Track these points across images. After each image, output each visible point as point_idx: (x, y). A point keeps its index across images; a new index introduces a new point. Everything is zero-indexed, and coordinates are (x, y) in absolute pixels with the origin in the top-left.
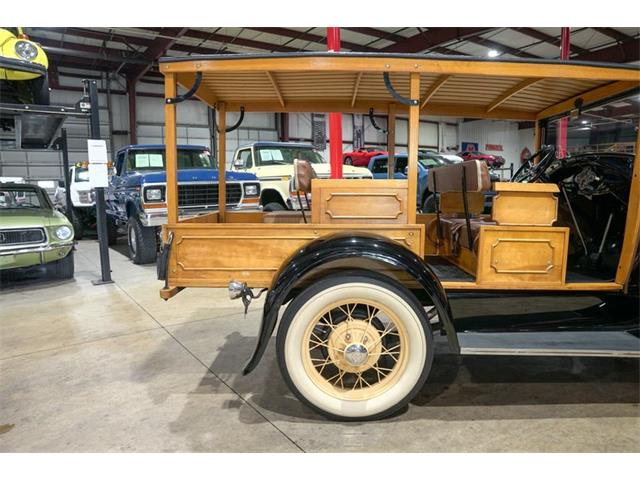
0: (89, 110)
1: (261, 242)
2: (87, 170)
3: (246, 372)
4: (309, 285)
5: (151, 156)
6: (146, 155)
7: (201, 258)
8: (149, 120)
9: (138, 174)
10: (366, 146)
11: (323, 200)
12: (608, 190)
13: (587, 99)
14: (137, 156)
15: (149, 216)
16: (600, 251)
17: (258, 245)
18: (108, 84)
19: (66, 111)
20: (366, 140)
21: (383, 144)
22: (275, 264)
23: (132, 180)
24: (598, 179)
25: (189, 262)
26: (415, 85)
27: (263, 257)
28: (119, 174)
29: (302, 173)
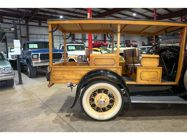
0: (14, 31)
1: (75, 71)
2: (13, 48)
3: (72, 107)
4: (89, 83)
5: (34, 44)
6: (33, 44)
7: (59, 76)
8: (33, 33)
9: (30, 50)
10: (98, 41)
11: (93, 60)
12: (173, 56)
13: (168, 30)
14: (29, 45)
15: (34, 63)
16: (172, 73)
17: (75, 72)
18: (20, 22)
19: (6, 31)
20: (98, 39)
21: (103, 41)
22: (79, 77)
23: (28, 52)
24: (171, 53)
25: (56, 77)
26: (119, 27)
27: (76, 75)
28: (24, 50)
29: (87, 52)
